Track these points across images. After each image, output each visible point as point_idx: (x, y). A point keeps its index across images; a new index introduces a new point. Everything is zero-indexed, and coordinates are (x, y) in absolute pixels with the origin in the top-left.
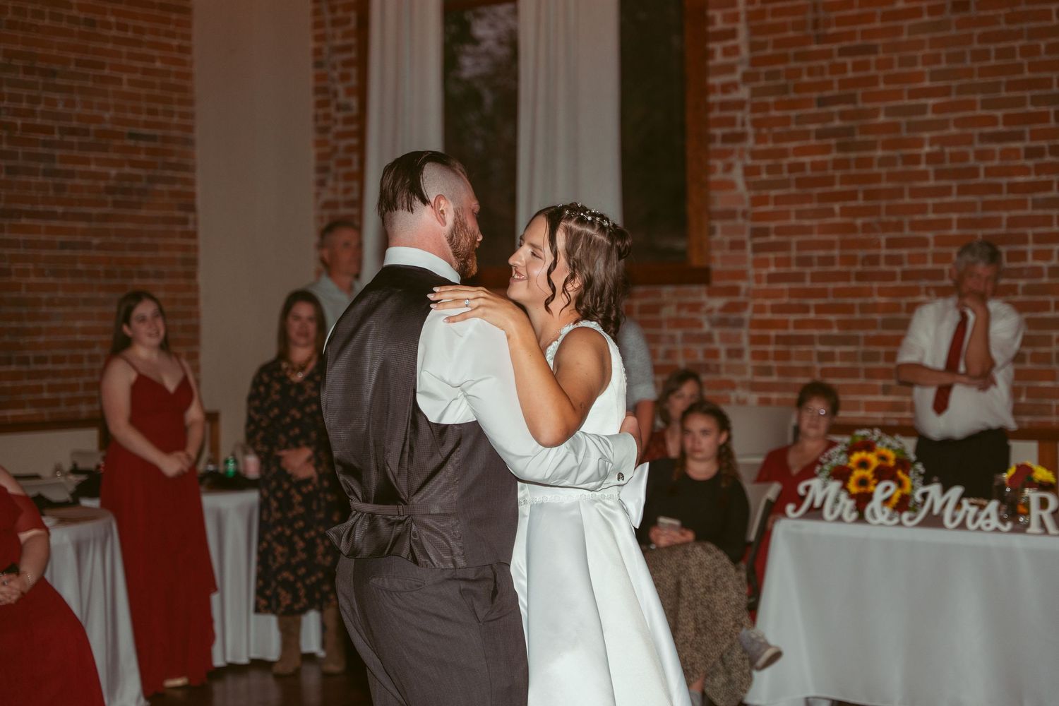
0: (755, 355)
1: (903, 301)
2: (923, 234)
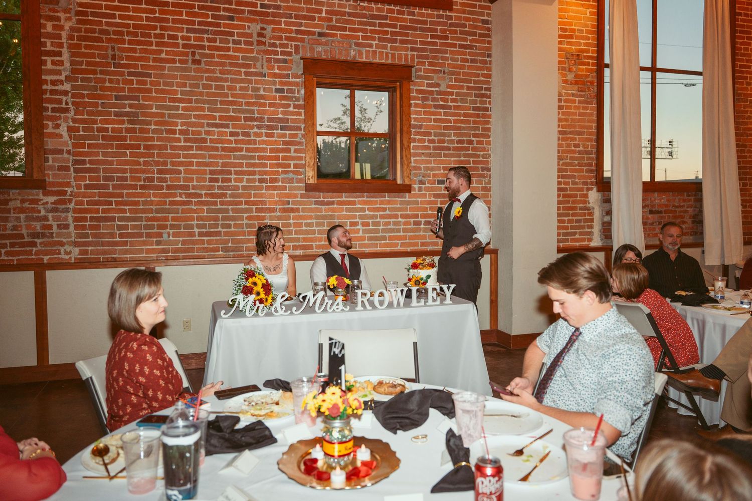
0: (76, 227)
1: (167, 200)
2: (178, 168)
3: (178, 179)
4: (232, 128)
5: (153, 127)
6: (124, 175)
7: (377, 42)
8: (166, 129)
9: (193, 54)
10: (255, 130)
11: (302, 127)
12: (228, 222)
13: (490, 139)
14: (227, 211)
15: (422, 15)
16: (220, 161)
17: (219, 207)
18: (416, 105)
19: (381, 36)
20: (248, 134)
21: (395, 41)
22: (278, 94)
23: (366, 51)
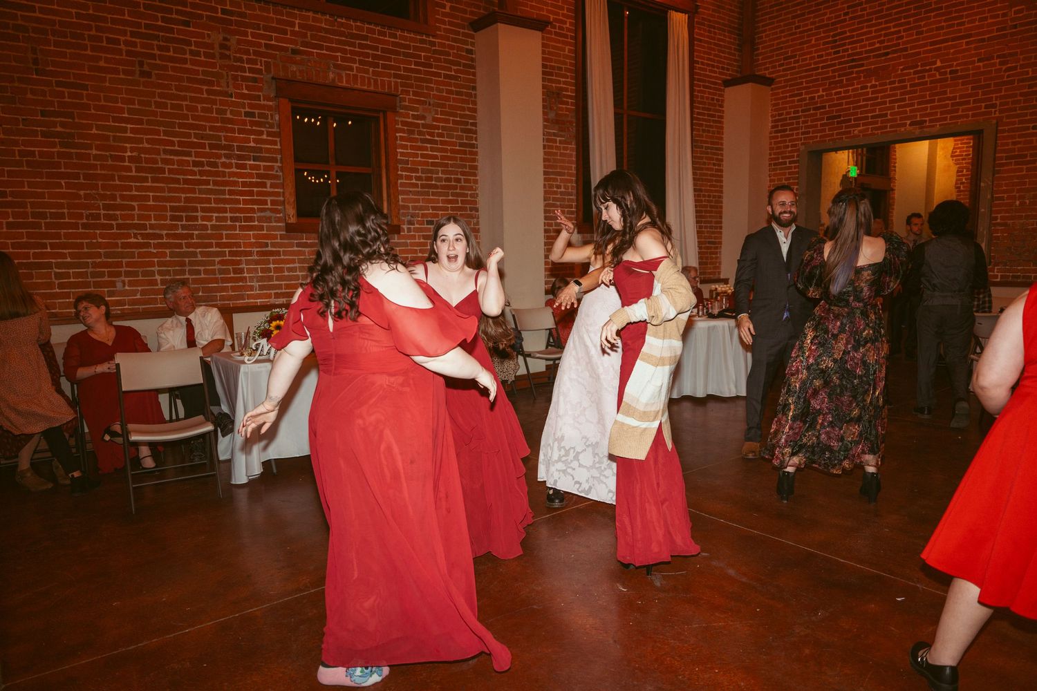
1: (119, 241)
2: (130, 203)
3: (132, 217)
4: (195, 157)
5: (94, 152)
6: (60, 211)
7: (357, 65)
8: (111, 155)
9: (141, 64)
10: (223, 160)
11: (279, 159)
12: (197, 268)
13: (477, 178)
14: (194, 255)
15: (405, 38)
16: (183, 195)
17: (185, 249)
18: (402, 139)
19: (361, 58)
20: (215, 165)
21: (377, 65)
22: (248, 119)
23: (346, 74)
